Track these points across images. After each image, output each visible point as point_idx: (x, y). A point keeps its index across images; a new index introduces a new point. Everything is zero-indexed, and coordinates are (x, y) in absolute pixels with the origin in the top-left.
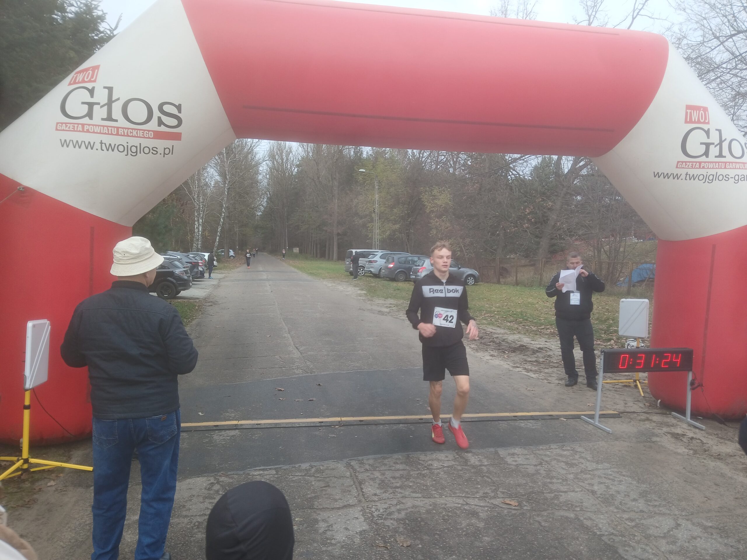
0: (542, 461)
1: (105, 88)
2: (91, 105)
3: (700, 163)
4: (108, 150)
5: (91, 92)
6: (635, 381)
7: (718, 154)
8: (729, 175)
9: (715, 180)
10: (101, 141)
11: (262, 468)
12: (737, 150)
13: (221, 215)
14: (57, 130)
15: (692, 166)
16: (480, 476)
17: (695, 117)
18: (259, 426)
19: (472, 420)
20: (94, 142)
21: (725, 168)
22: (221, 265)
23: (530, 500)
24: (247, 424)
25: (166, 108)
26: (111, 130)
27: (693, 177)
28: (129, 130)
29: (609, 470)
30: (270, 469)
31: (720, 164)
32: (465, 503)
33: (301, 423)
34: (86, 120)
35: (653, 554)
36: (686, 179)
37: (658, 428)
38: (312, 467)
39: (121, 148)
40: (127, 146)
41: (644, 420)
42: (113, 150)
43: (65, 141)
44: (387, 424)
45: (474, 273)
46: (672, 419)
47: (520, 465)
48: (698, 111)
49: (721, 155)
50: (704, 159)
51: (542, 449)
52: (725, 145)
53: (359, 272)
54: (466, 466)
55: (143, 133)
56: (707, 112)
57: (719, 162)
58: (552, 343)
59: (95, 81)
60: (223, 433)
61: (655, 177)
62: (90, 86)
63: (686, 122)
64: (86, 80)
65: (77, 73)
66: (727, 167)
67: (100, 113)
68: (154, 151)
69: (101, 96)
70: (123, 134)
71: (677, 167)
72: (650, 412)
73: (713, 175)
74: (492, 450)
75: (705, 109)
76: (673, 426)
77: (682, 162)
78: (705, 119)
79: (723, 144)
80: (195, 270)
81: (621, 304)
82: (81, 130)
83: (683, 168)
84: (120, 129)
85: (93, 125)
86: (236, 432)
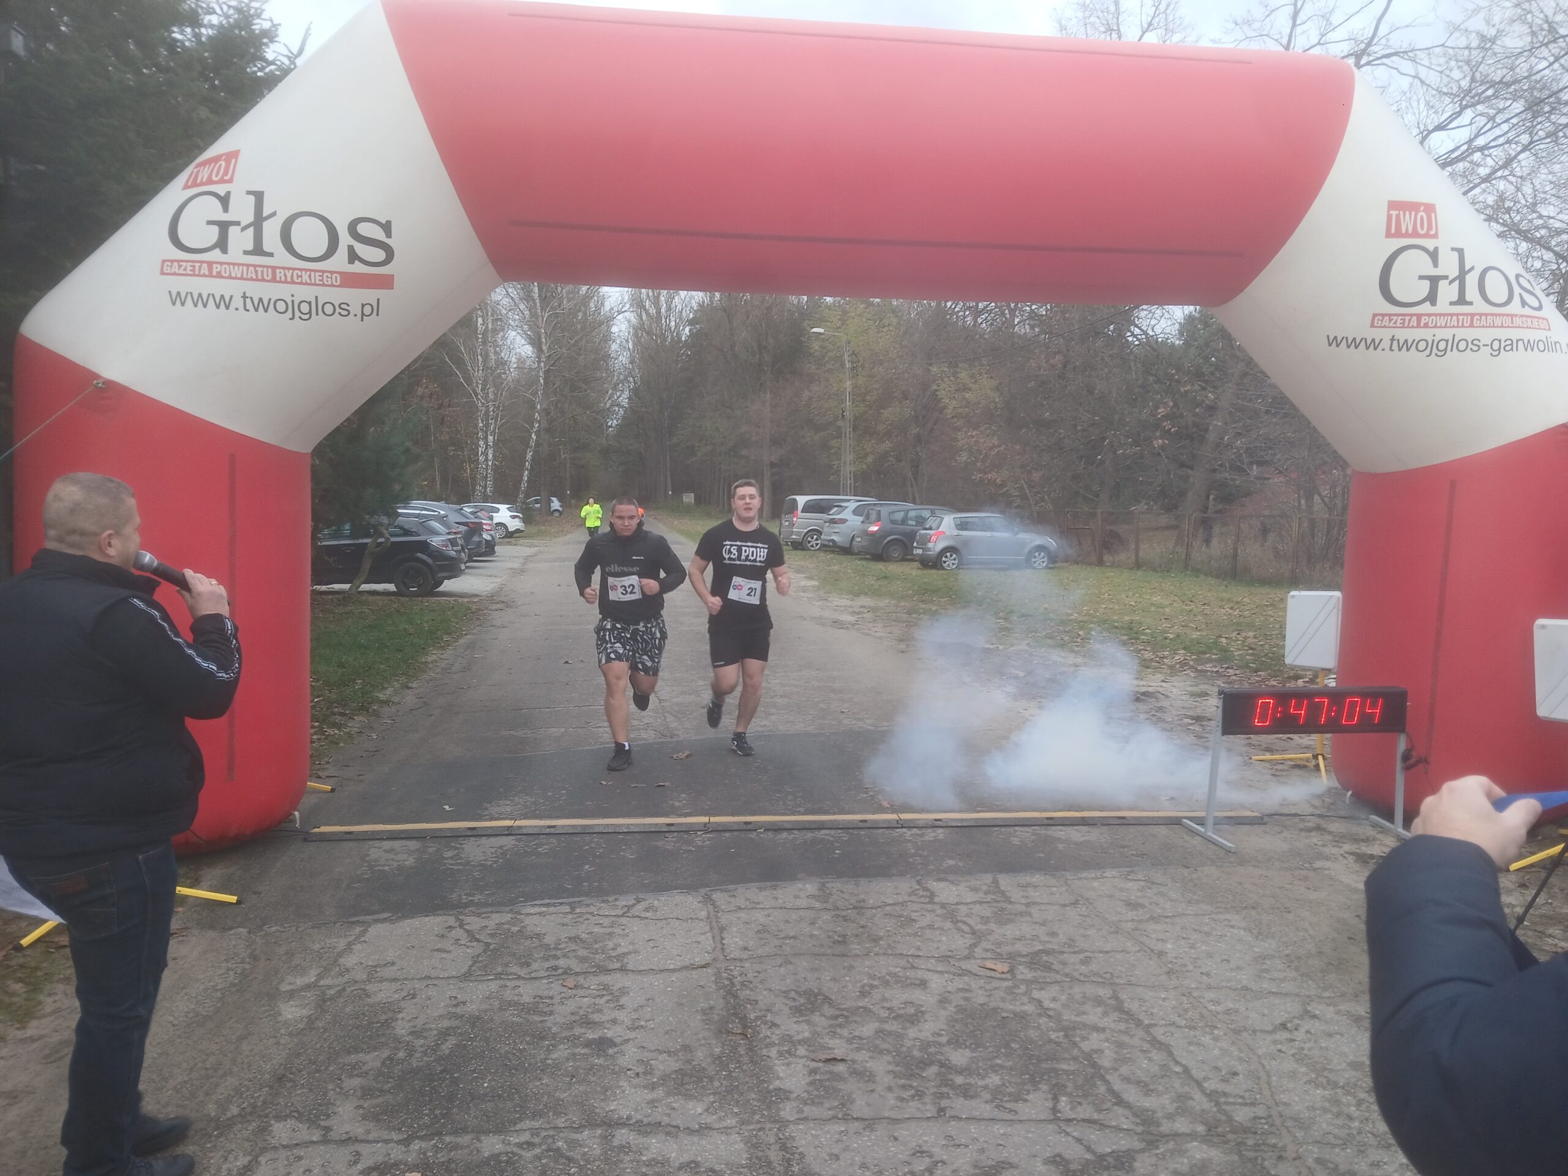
0: (1080, 898)
1: (249, 193)
2: (224, 227)
3: (1419, 316)
4: (256, 310)
5: (224, 201)
6: (1315, 757)
7: (1455, 298)
8: (1479, 341)
9: (1452, 350)
10: (244, 293)
11: (547, 901)
12: (1497, 289)
13: (533, 427)
14: (163, 273)
15: (1403, 323)
16: (952, 922)
17: (1407, 223)
18: (552, 830)
19: (964, 824)
20: (232, 296)
21: (1472, 326)
22: (534, 529)
23: (1034, 964)
24: (531, 827)
25: (364, 229)
26: (262, 272)
27: (1406, 346)
28: (296, 272)
29: (1207, 917)
30: (561, 904)
31: (1461, 318)
32: (909, 966)
33: (632, 825)
34: (216, 255)
35: (1240, 1059)
36: (1391, 350)
37: (1335, 844)
38: (639, 902)
39: (281, 306)
40: (293, 301)
41: (1309, 830)
42: (266, 310)
43: (179, 294)
44: (798, 829)
45: (1047, 545)
46: (1370, 828)
47: (1034, 903)
48: (1413, 213)
49: (1462, 300)
50: (1426, 308)
51: (1086, 879)
52: (1472, 280)
53: (809, 542)
54: (929, 903)
55: (322, 276)
56: (1433, 215)
57: (1457, 315)
58: (1174, 684)
59: (230, 181)
60: (484, 840)
61: (1330, 345)
62: (221, 190)
63: (1389, 235)
64: (214, 179)
65: (199, 165)
66: (1475, 324)
67: (240, 240)
68: (343, 309)
69: (242, 210)
70: (283, 279)
71: (1372, 326)
72: (1329, 814)
73: (1447, 341)
74: (988, 878)
75: (1430, 209)
76: (1367, 840)
77: (1383, 315)
78: (1430, 227)
79: (1467, 277)
80: (476, 539)
81: (1291, 603)
82: (207, 273)
83: (1385, 327)
84: (278, 271)
85: (229, 264)
86: (508, 842)
